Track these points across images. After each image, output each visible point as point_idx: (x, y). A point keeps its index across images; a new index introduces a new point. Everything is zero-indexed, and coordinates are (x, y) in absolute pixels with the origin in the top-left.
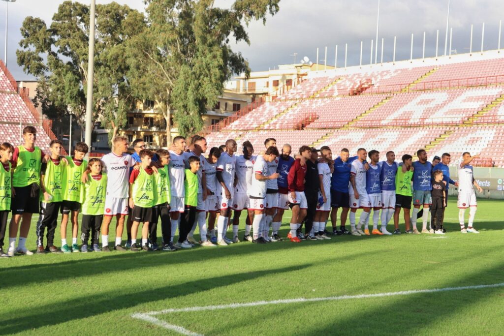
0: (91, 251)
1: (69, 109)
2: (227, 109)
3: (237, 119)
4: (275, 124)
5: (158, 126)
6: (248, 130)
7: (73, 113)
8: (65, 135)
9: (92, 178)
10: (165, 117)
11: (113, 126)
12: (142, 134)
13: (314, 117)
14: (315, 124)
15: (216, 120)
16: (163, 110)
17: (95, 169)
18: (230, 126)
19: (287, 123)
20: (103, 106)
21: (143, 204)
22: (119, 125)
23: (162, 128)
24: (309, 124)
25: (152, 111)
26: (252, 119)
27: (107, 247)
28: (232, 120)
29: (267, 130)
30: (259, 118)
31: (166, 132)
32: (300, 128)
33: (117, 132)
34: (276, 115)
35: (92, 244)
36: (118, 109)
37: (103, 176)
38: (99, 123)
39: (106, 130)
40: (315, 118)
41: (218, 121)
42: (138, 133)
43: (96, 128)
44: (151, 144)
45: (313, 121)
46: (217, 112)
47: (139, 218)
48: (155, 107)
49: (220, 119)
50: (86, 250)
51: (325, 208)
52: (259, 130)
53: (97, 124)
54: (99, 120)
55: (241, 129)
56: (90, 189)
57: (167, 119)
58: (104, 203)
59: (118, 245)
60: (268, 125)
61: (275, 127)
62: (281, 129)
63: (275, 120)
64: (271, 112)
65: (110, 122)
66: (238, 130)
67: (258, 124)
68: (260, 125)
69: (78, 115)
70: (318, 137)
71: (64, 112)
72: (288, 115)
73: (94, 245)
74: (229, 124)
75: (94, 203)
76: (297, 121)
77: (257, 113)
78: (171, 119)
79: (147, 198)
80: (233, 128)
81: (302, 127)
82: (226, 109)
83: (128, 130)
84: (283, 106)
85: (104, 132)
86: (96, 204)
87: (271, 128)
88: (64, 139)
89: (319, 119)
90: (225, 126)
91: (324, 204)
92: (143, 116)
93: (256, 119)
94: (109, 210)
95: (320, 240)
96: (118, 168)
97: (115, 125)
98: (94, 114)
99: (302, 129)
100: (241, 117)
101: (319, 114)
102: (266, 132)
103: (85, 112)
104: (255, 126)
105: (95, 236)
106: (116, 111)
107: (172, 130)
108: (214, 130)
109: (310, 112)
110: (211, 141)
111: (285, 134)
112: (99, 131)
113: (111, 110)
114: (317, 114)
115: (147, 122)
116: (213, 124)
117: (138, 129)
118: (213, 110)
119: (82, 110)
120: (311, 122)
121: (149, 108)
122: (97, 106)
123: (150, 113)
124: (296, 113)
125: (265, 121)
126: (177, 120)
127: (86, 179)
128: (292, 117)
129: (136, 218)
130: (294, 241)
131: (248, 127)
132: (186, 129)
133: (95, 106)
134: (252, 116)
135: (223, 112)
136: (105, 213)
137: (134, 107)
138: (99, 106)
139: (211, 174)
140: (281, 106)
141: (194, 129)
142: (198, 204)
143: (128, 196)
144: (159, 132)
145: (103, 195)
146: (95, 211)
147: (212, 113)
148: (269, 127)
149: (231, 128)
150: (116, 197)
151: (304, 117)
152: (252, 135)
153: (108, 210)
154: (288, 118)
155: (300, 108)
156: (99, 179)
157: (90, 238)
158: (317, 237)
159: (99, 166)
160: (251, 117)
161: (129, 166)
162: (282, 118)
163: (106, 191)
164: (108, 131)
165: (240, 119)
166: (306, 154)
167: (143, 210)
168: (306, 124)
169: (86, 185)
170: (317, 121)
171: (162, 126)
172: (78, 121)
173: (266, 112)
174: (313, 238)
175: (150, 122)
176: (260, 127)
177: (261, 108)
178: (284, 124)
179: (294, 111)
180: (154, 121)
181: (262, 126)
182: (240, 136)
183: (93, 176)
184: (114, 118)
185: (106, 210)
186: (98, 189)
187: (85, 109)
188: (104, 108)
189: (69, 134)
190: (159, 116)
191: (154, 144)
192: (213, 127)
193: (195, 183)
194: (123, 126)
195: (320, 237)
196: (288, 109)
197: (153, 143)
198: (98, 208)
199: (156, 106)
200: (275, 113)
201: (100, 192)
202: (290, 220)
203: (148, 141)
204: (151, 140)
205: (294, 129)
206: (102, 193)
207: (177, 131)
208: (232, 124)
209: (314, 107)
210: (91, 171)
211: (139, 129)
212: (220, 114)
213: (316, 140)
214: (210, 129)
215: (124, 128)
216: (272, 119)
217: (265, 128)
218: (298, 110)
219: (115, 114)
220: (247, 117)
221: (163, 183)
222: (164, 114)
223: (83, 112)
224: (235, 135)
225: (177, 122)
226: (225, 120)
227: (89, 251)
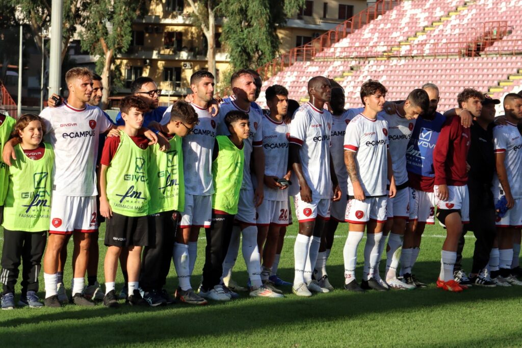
0: (21, 306)
1: (19, 15)
2: (327, 17)
3: (346, 36)
4: (422, 44)
5: (191, 49)
6: (368, 57)
7: (26, 21)
8: (11, 66)
9: (25, 155)
10: (205, 31)
11: (104, 48)
12: (161, 64)
13: (503, 29)
14: (505, 44)
15: (304, 37)
16: (200, 17)
17: (30, 136)
18: (332, 50)
19: (446, 44)
20: (84, 10)
21: (130, 209)
22: (116, 46)
23: (200, 53)
24: (492, 44)
25: (180, 20)
26: (377, 35)
27: (53, 298)
28: (336, 38)
29: (405, 57)
30: (390, 33)
31: (207, 62)
32: (473, 53)
33: (112, 60)
34: (424, 27)
35: (24, 291)
36: (115, 16)
37: (47, 151)
38: (78, 42)
39: (91, 56)
40: (504, 33)
41: (308, 40)
42: (153, 63)
43: (72, 52)
44: (179, 85)
45: (501, 39)
46: (306, 22)
47: (122, 239)
48: (185, 12)
49: (314, 35)
50: (10, 304)
51: (511, 219)
52: (389, 57)
53: (74, 45)
54: (76, 37)
55: (355, 54)
56: (21, 177)
57: (209, 35)
58: (50, 206)
59: (77, 294)
60: (408, 48)
61: (423, 51)
62: (434, 55)
63: (421, 37)
64: (414, 20)
65: (98, 40)
66: (347, 57)
67: (388, 46)
68: (393, 46)
69: (36, 26)
70: (509, 72)
71: (9, 19)
72: (449, 26)
73: (28, 293)
74: (330, 46)
75: (30, 207)
76: (467, 38)
77: (386, 24)
78: (217, 35)
79: (137, 195)
80: (337, 54)
81: (476, 50)
82: (325, 16)
83: (132, 57)
84: (438, 9)
85: (87, 61)
86: (33, 208)
87: (415, 53)
88: (9, 73)
89: (513, 33)
90: (323, 50)
91: (508, 212)
92: (163, 30)
93: (384, 34)
94: (58, 223)
95: (503, 287)
96: (77, 135)
97: (108, 48)
98: (68, 25)
99: (478, 55)
100: (353, 32)
101: (513, 24)
102: (403, 61)
103: (50, 21)
104: (381, 49)
105: (30, 275)
106: (109, 20)
107: (219, 57)
108: (299, 57)
109: (495, 19)
110: (294, 79)
111: (442, 65)
112: (79, 58)
113: (101, 17)
114: (509, 23)
115: (171, 41)
116: (298, 45)
117: (152, 55)
118: (299, 17)
119: (45, 16)
120: (495, 39)
121: (175, 13)
122: (73, 9)
123: (176, 23)
124: (465, 21)
125: (401, 38)
126: (228, 38)
127: (11, 157)
128: (457, 31)
129: (115, 238)
130: (450, 288)
131: (367, 52)
132: (245, 57)
133: (70, 10)
134: (376, 29)
135: (319, 21)
136: (52, 228)
137: (145, 10)
138: (78, 10)
139: (276, 146)
140: (436, 8)
141: (260, 56)
142: (239, 210)
143: (95, 193)
144: (192, 61)
145: (48, 189)
146: (32, 223)
147: (298, 23)
148: (410, 50)
149: (334, 53)
150: (73, 195)
151: (481, 31)
152: (375, 68)
153: (56, 222)
154: (449, 32)
155: (474, 11)
156: (38, 157)
157: (20, 278)
158: (496, 280)
159: (39, 129)
160: (373, 31)
161: (97, 129)
162: (436, 32)
163: (52, 181)
164: (96, 58)
165: (352, 35)
166: (471, 105)
167: (130, 223)
168: (485, 45)
169: (13, 170)
170: (509, 38)
171: (198, 49)
172: (36, 39)
173: (406, 20)
174: (487, 283)
175: (176, 41)
176: (391, 51)
177: (393, 14)
178: (440, 45)
179: (461, 18)
180: (184, 38)
181: (395, 49)
182: (352, 69)
183: (25, 151)
184: (107, 33)
185: (53, 222)
186: (37, 178)
187: (50, 15)
188: (85, 14)
189: (17, 64)
190: (193, 29)
191: (184, 85)
192: (298, 51)
193: (236, 165)
194: (124, 49)
195: (503, 282)
196: (448, 15)
197: (181, 83)
198: (39, 216)
199: (187, 10)
200: (423, 24)
201: (42, 185)
202: (443, 241)
203: (171, 80)
204: (179, 78)
205: (460, 54)
206: (45, 187)
207: (229, 60)
208: (336, 45)
209: (504, 9)
210: (21, 141)
211: (155, 56)
212: (312, 26)
213: (505, 77)
214: (293, 55)
215: (126, 53)
216: (415, 36)
217: (403, 53)
218: (470, 16)
219: (109, 25)
220: (367, 32)
221: (169, 170)
222: (203, 26)
223: (45, 21)
224: (341, 68)
225: (228, 42)
226: (321, 37)
227: (16, 306)
